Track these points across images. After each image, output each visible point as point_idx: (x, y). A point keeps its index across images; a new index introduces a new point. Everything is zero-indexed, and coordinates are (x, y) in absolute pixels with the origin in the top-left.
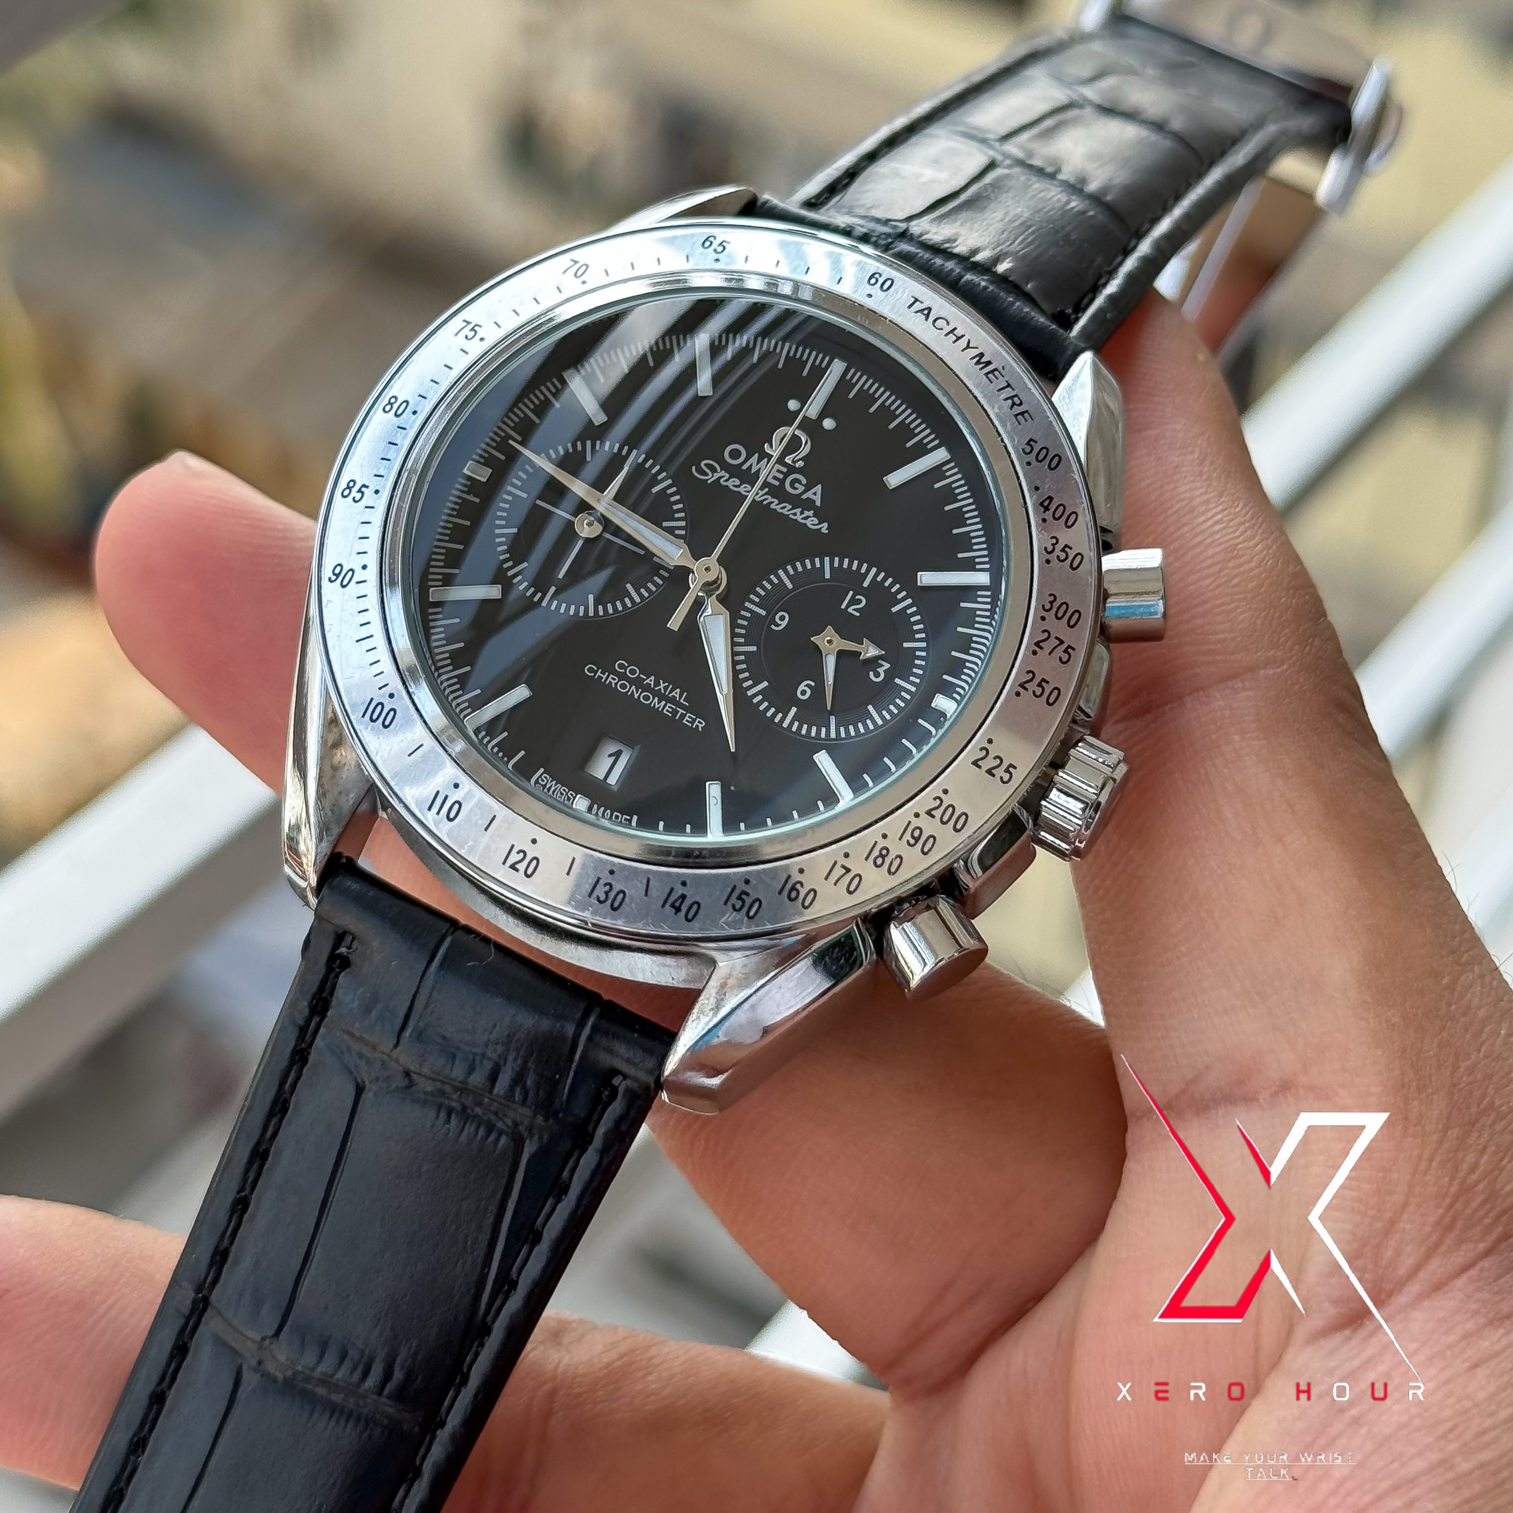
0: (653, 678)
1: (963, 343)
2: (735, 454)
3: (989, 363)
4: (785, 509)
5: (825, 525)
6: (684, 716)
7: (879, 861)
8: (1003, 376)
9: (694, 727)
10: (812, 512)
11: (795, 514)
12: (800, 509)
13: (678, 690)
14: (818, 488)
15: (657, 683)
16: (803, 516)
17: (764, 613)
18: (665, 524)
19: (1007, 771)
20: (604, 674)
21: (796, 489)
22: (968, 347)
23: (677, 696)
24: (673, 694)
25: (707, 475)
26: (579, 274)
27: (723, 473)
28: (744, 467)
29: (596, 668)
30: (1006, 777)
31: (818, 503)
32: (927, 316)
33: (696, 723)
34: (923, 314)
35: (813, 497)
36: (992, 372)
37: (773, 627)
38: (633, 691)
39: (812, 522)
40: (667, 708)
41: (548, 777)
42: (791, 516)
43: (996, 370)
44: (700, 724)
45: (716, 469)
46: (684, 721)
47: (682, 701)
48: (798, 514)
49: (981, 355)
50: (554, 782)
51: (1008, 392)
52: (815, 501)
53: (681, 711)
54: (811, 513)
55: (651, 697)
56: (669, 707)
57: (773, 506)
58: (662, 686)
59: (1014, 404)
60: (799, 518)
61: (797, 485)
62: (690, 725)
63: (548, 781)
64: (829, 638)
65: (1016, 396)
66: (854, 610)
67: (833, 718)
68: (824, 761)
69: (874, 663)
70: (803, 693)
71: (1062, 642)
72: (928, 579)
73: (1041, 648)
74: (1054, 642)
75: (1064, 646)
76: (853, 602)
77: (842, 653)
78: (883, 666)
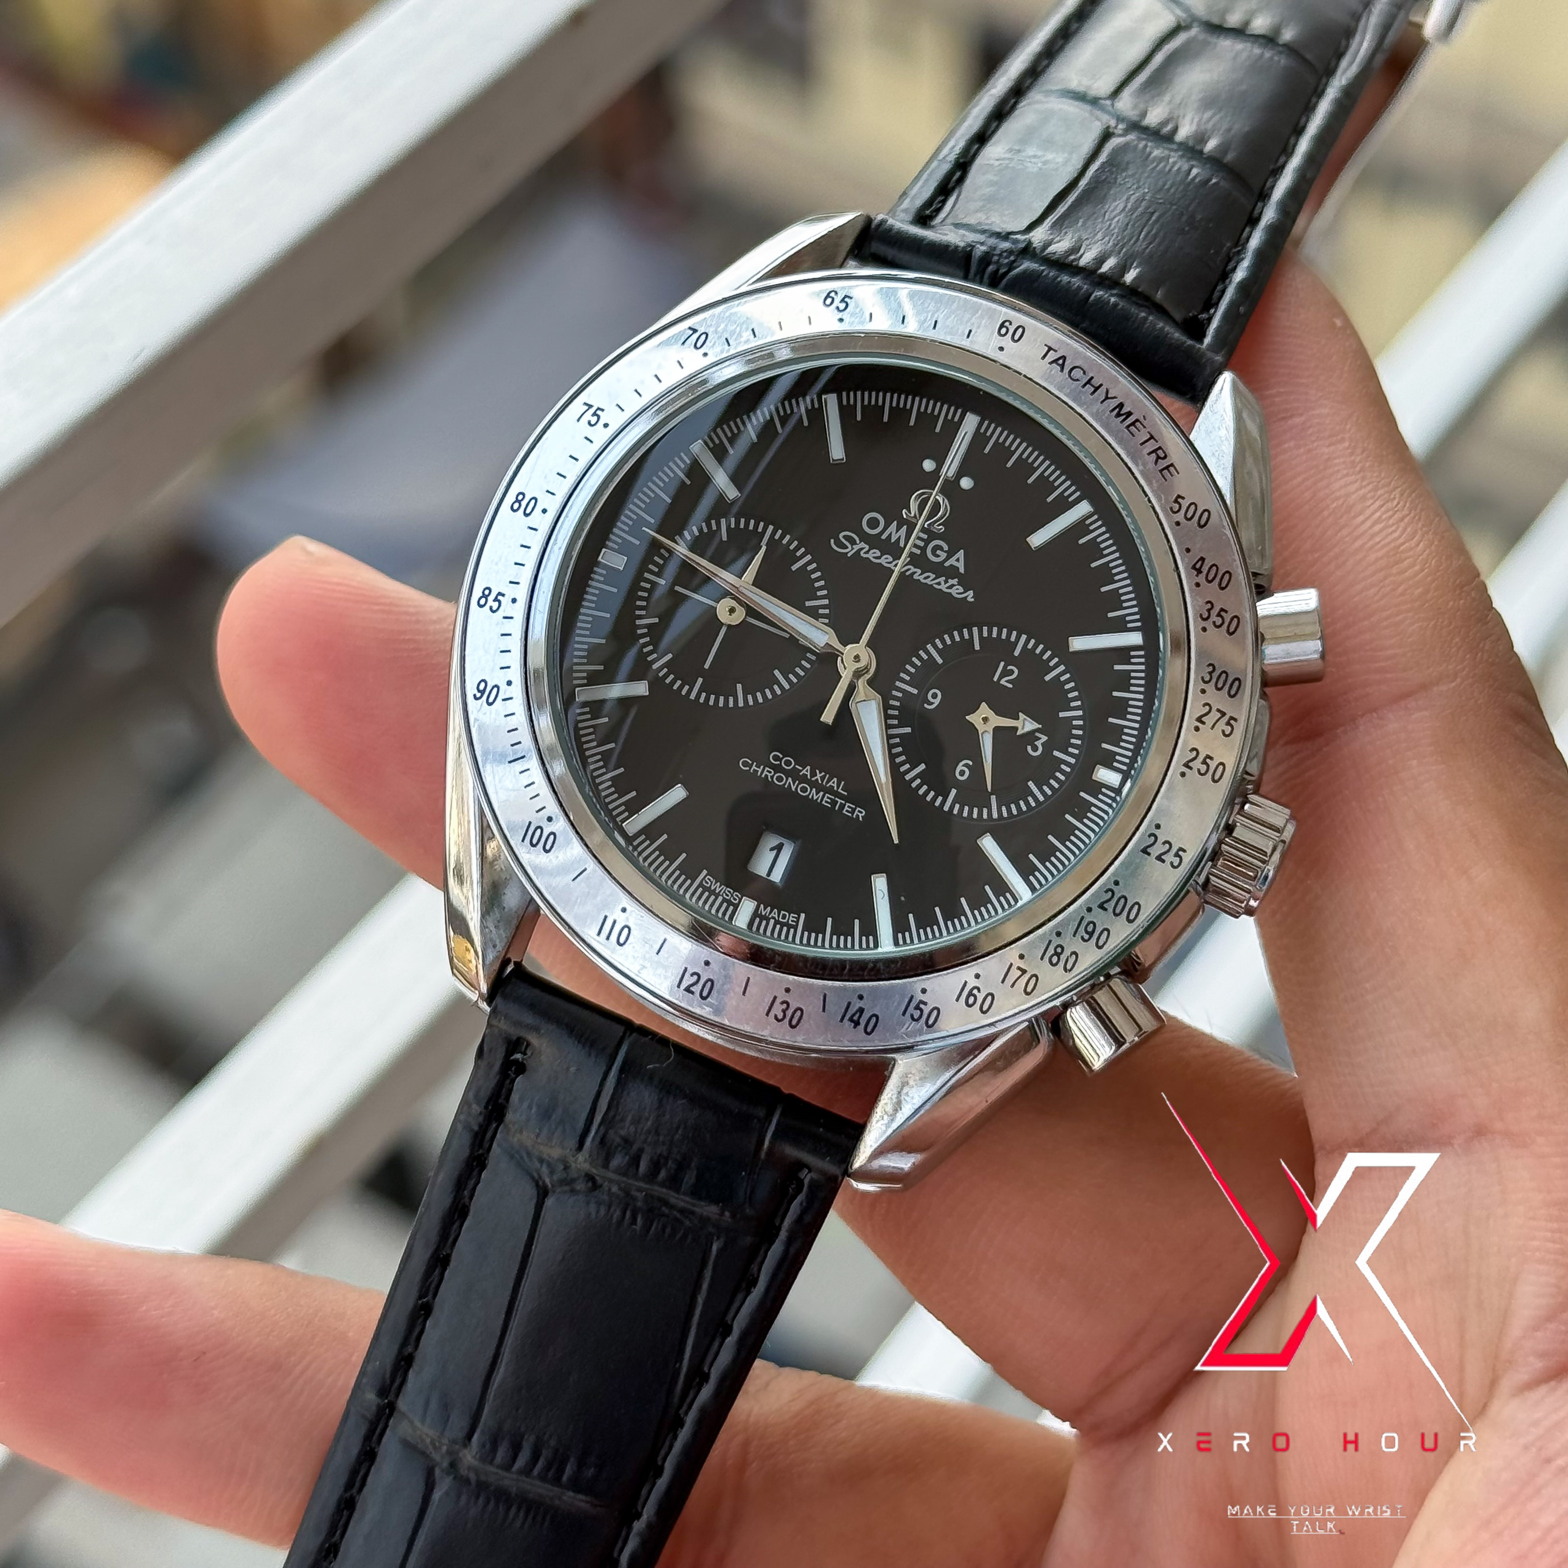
0: (808, 768)
1: (1101, 393)
2: (873, 523)
3: (1129, 414)
4: (929, 579)
5: (971, 593)
6: (842, 807)
7: (1055, 959)
8: (1145, 427)
9: (854, 816)
10: (956, 580)
11: (939, 584)
12: (944, 578)
13: (835, 779)
14: (961, 554)
15: (813, 774)
16: (948, 585)
17: (915, 691)
18: (808, 604)
19: (1177, 855)
20: (759, 767)
21: (938, 556)
22: (1107, 398)
23: (835, 785)
24: (831, 783)
25: (847, 548)
26: (699, 344)
27: (863, 545)
28: (884, 537)
29: (750, 762)
30: (1176, 861)
31: (962, 570)
32: (1062, 367)
33: (856, 812)
34: (1058, 365)
35: (956, 564)
36: (1133, 424)
37: (926, 705)
38: (790, 783)
39: (957, 591)
40: (825, 799)
41: (712, 879)
42: (934, 585)
43: (1137, 420)
44: (860, 813)
45: (855, 540)
46: (844, 812)
47: (840, 790)
48: (943, 583)
49: (1121, 406)
50: (718, 884)
51: (1151, 446)
52: (958, 568)
53: (839, 801)
54: (955, 581)
55: (809, 788)
56: (828, 798)
57: (916, 577)
58: (819, 776)
59: (1158, 457)
60: (943, 587)
61: (938, 552)
62: (850, 815)
63: (712, 882)
64: (984, 716)
65: (1160, 448)
66: (1007, 681)
67: (993, 798)
68: (988, 844)
69: (1030, 737)
70: (962, 773)
71: (1223, 714)
72: (1079, 643)
73: (1203, 723)
74: (1215, 715)
75: (1226, 718)
76: (1005, 673)
77: (997, 730)
78: (1040, 738)
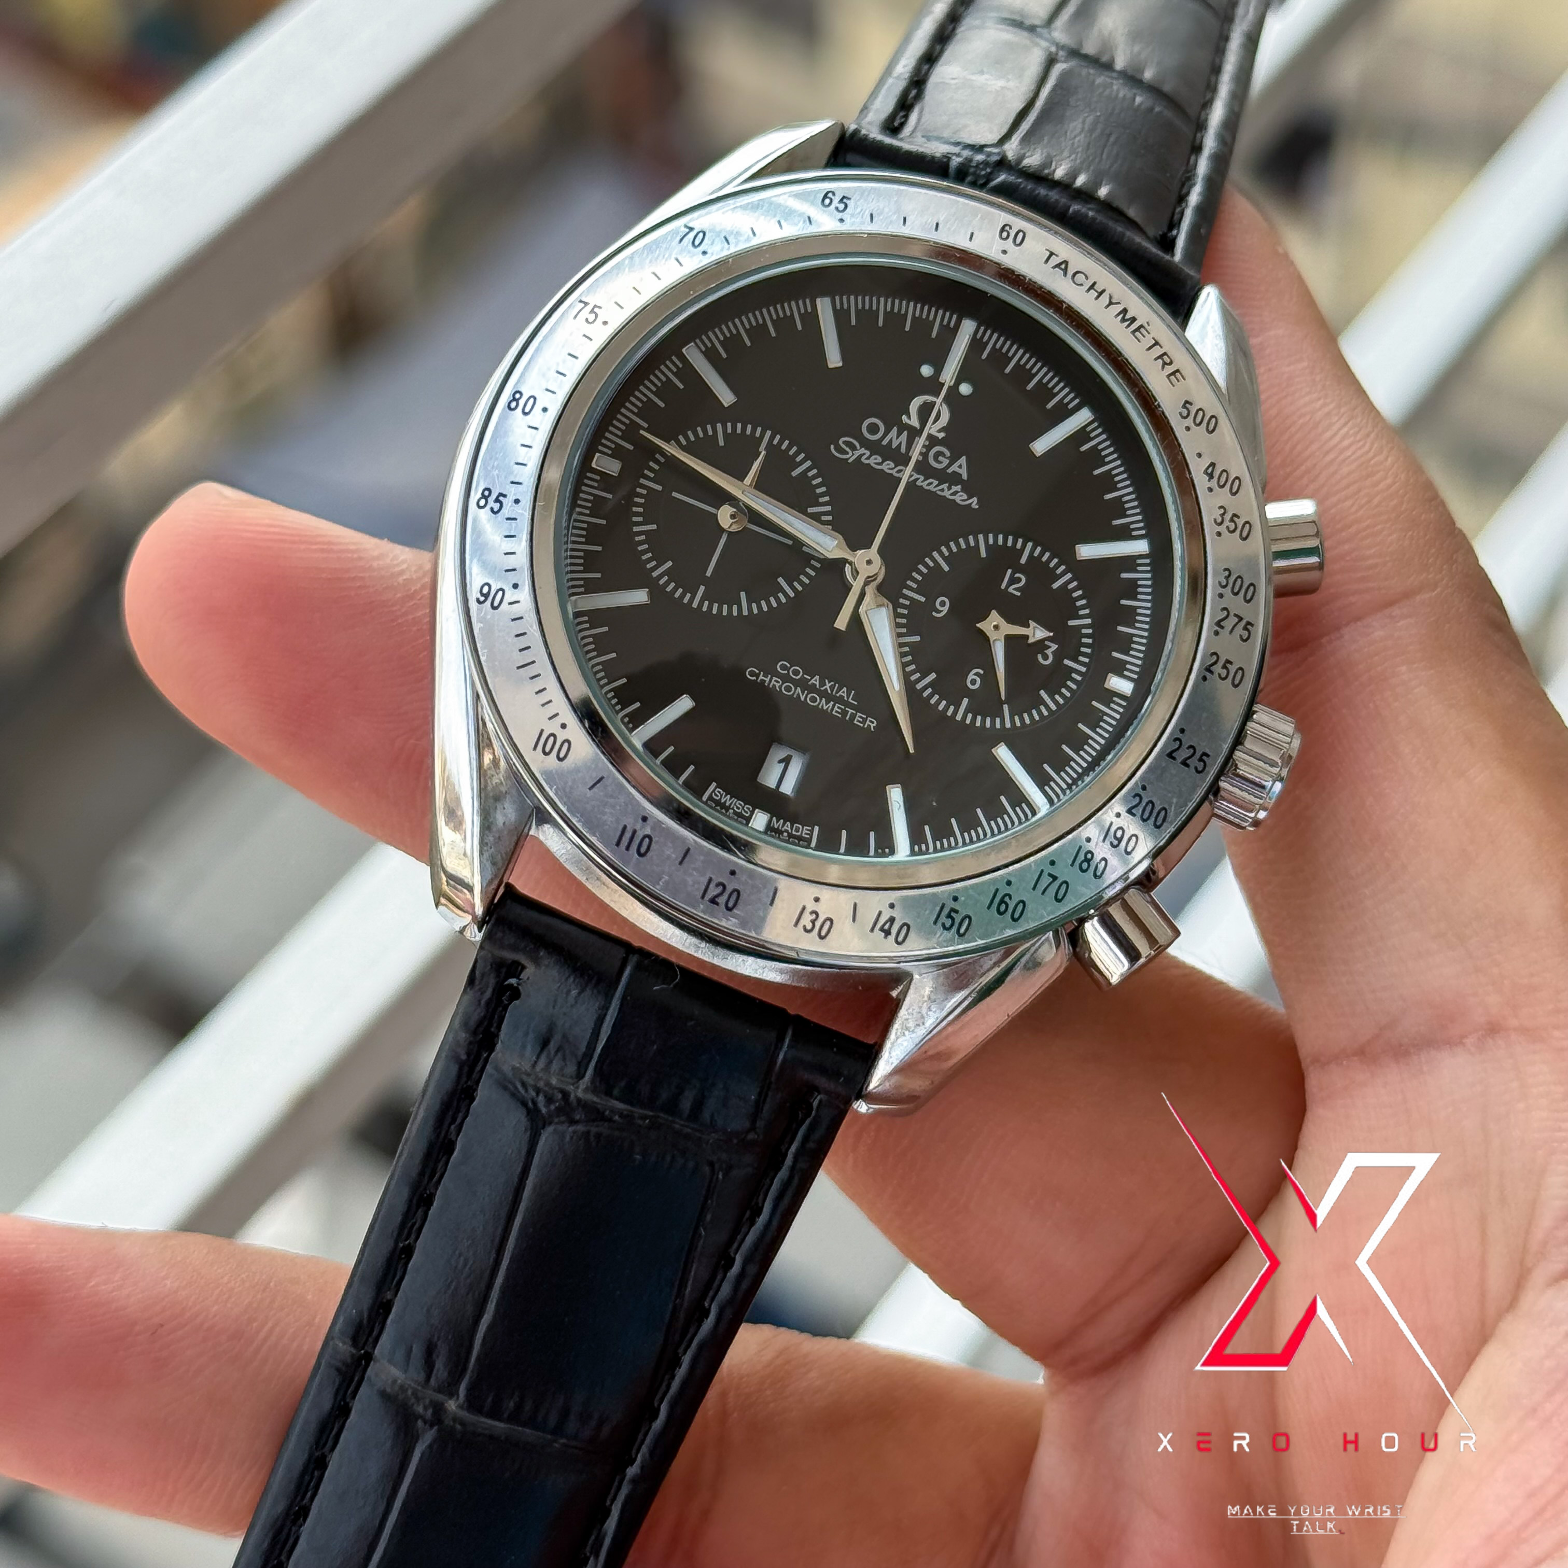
0: (817, 677)
1: (1105, 298)
2: (873, 429)
3: (1134, 320)
4: (931, 485)
5: (975, 500)
6: (853, 717)
7: (1085, 865)
8: (1149, 333)
9: (866, 726)
10: (959, 486)
11: (942, 490)
12: (947, 485)
13: (845, 689)
14: (963, 460)
15: (822, 684)
16: (951, 491)
17: (923, 599)
18: (810, 510)
19: (1201, 760)
20: (767, 677)
21: (941, 463)
22: (1111, 303)
23: (845, 695)
24: (840, 693)
25: (847, 453)
26: (697, 243)
27: (863, 451)
28: (885, 442)
29: (757, 672)
30: (1200, 766)
31: (965, 477)
32: (1065, 271)
33: (868, 722)
34: (1061, 269)
35: (958, 470)
36: (1138, 329)
37: (934, 614)
38: (798, 694)
39: (960, 498)
40: (836, 709)
41: (722, 792)
42: (938, 492)
43: (1142, 326)
44: (872, 724)
45: (856, 447)
46: (855, 722)
47: (850, 700)
48: (946, 489)
49: (1125, 311)
50: (729, 796)
51: (1157, 351)
52: (961, 475)
53: (851, 711)
54: (958, 488)
55: (818, 698)
56: (838, 708)
57: (919, 483)
58: (828, 686)
59: (1164, 363)
60: (947, 494)
61: (940, 458)
62: (862, 725)
63: (721, 795)
64: (995, 623)
65: (1165, 354)
66: (1015, 589)
67: (1006, 708)
68: (1003, 753)
69: (1041, 646)
70: (973, 682)
71: (1241, 619)
72: (1087, 551)
73: (1222, 627)
74: (1233, 620)
75: (1243, 623)
76: (1013, 580)
77: (1009, 639)
78: (1050, 647)
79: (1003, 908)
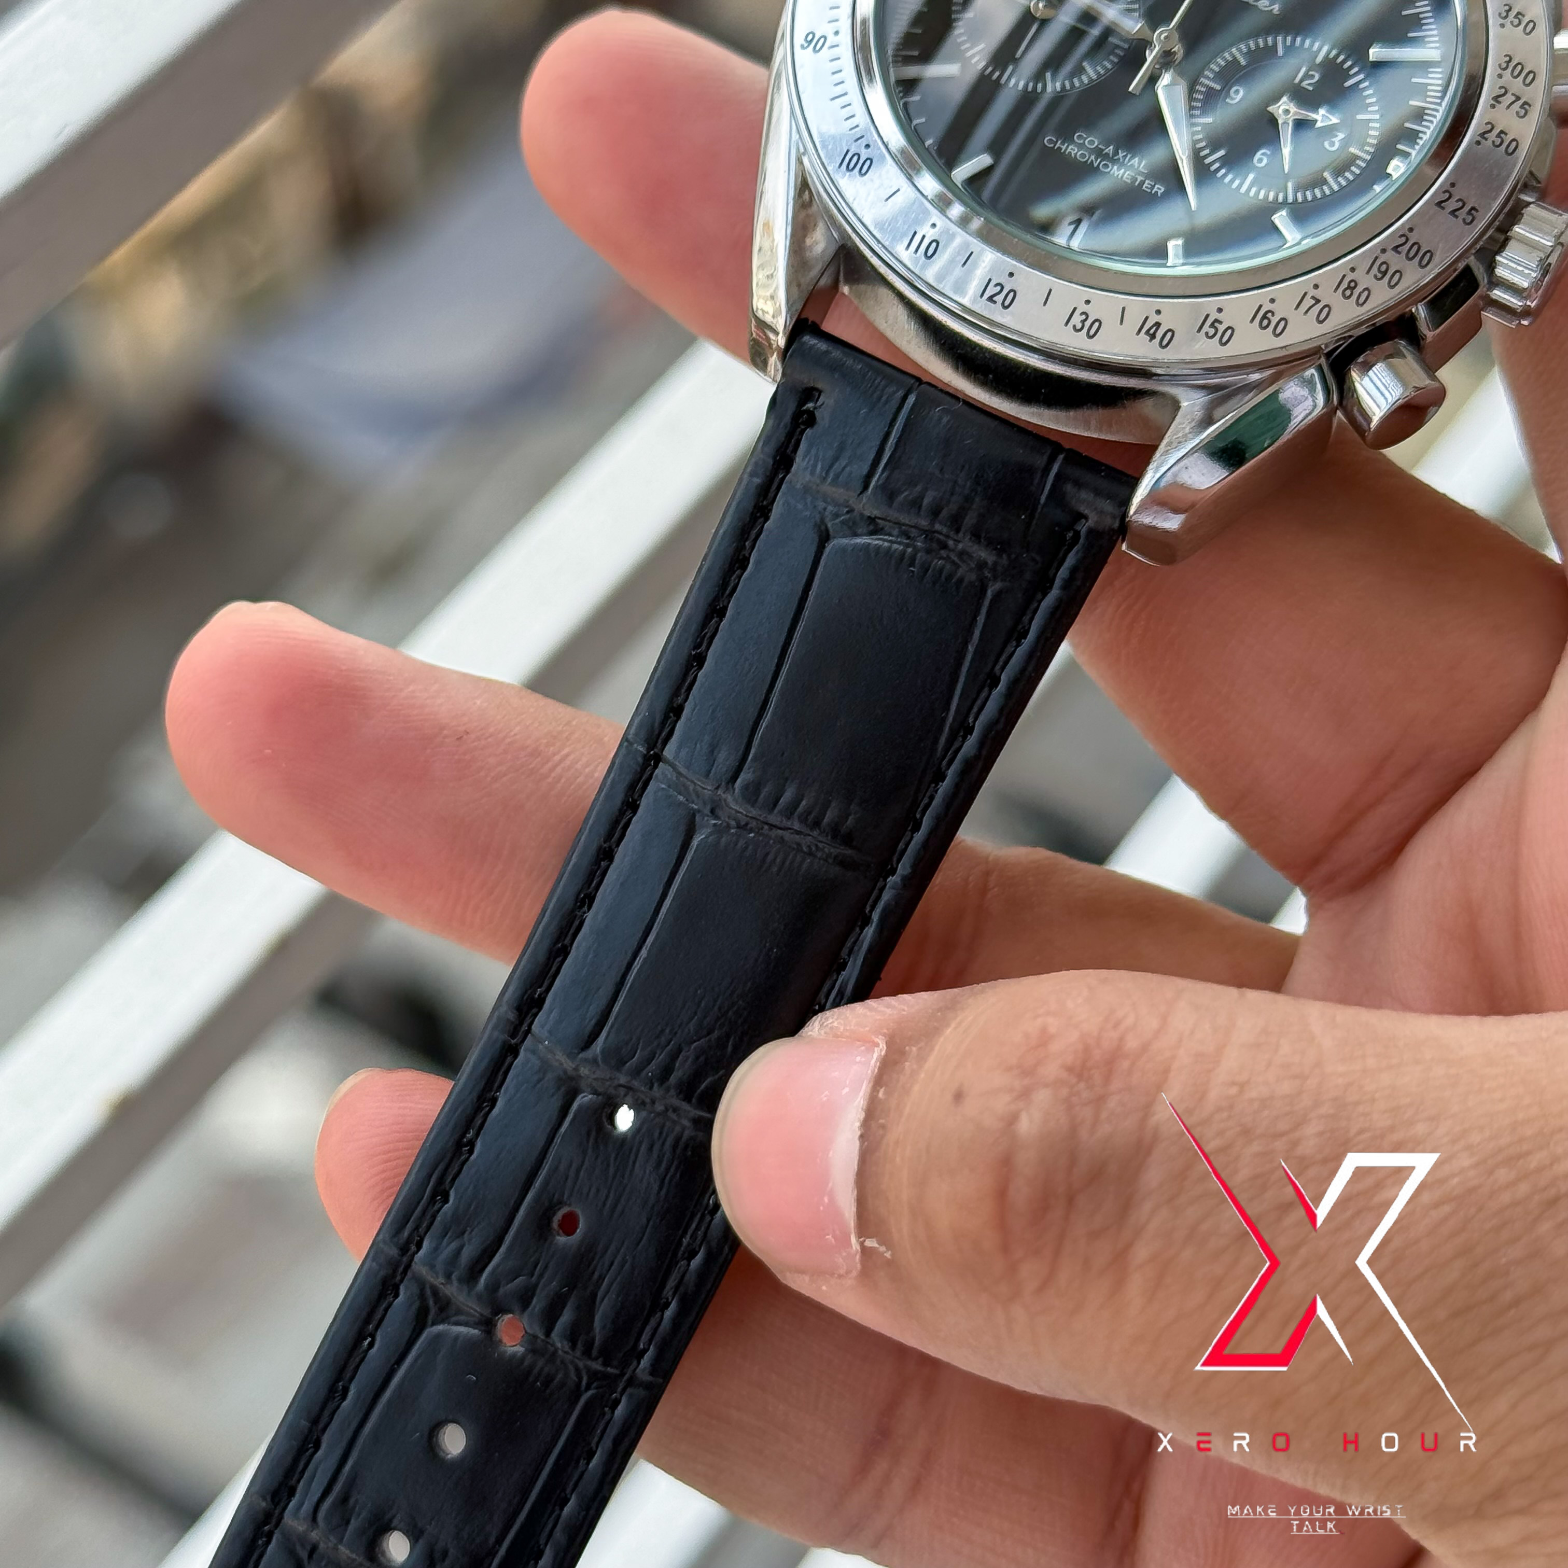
0: (1111, 147)
6: (1142, 183)
13: (1137, 159)
15: (1116, 153)
23: (1136, 164)
24: (1132, 162)
29: (1055, 140)
33: (1155, 189)
38: (1092, 160)
40: (1126, 175)
46: (1144, 188)
47: (1140, 168)
53: (1140, 178)
56: (1129, 174)
58: (1121, 155)
64: (1284, 108)
79: (1265, 322)
